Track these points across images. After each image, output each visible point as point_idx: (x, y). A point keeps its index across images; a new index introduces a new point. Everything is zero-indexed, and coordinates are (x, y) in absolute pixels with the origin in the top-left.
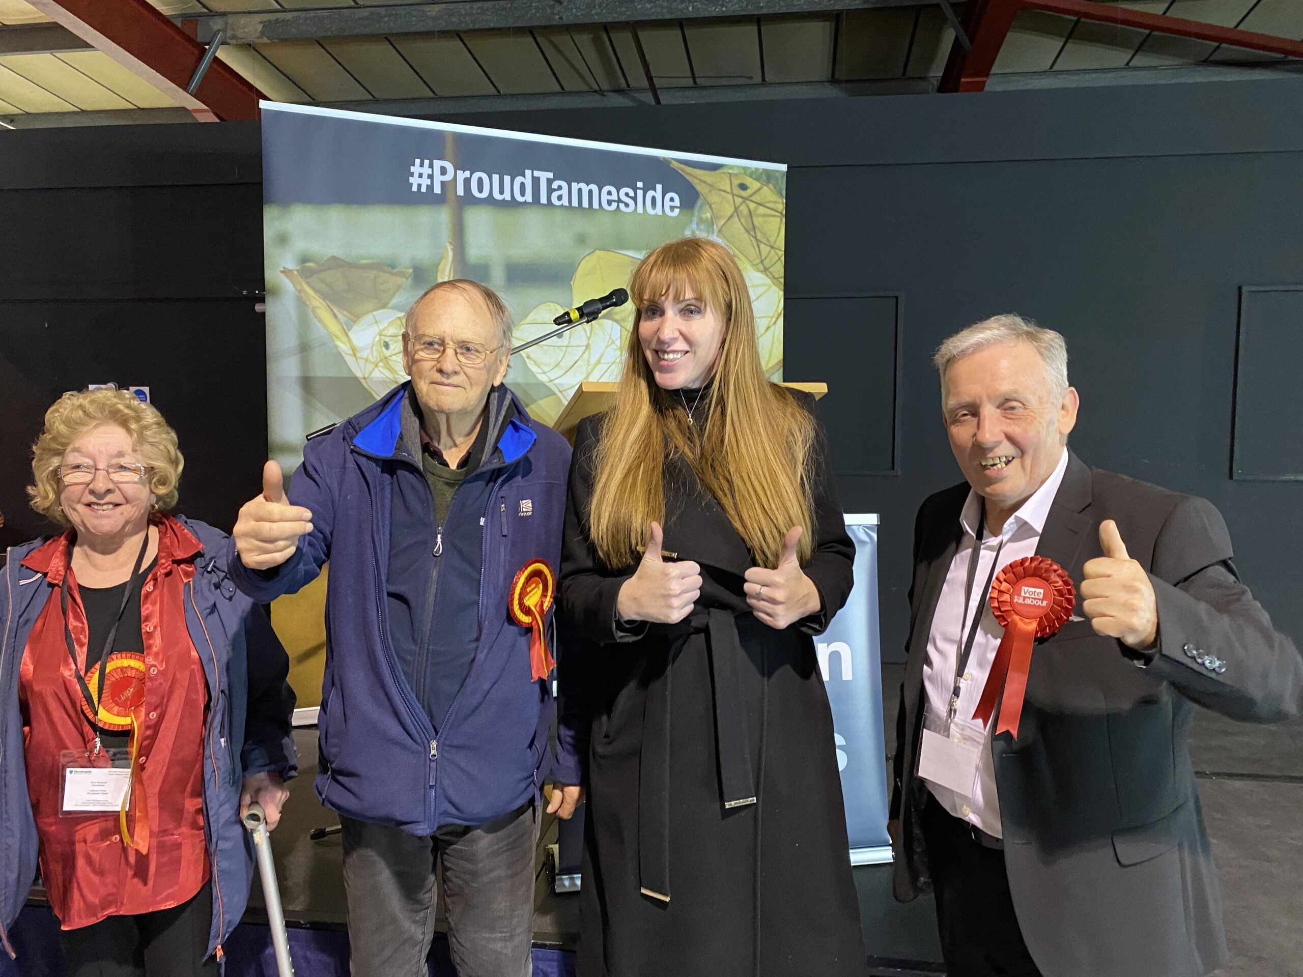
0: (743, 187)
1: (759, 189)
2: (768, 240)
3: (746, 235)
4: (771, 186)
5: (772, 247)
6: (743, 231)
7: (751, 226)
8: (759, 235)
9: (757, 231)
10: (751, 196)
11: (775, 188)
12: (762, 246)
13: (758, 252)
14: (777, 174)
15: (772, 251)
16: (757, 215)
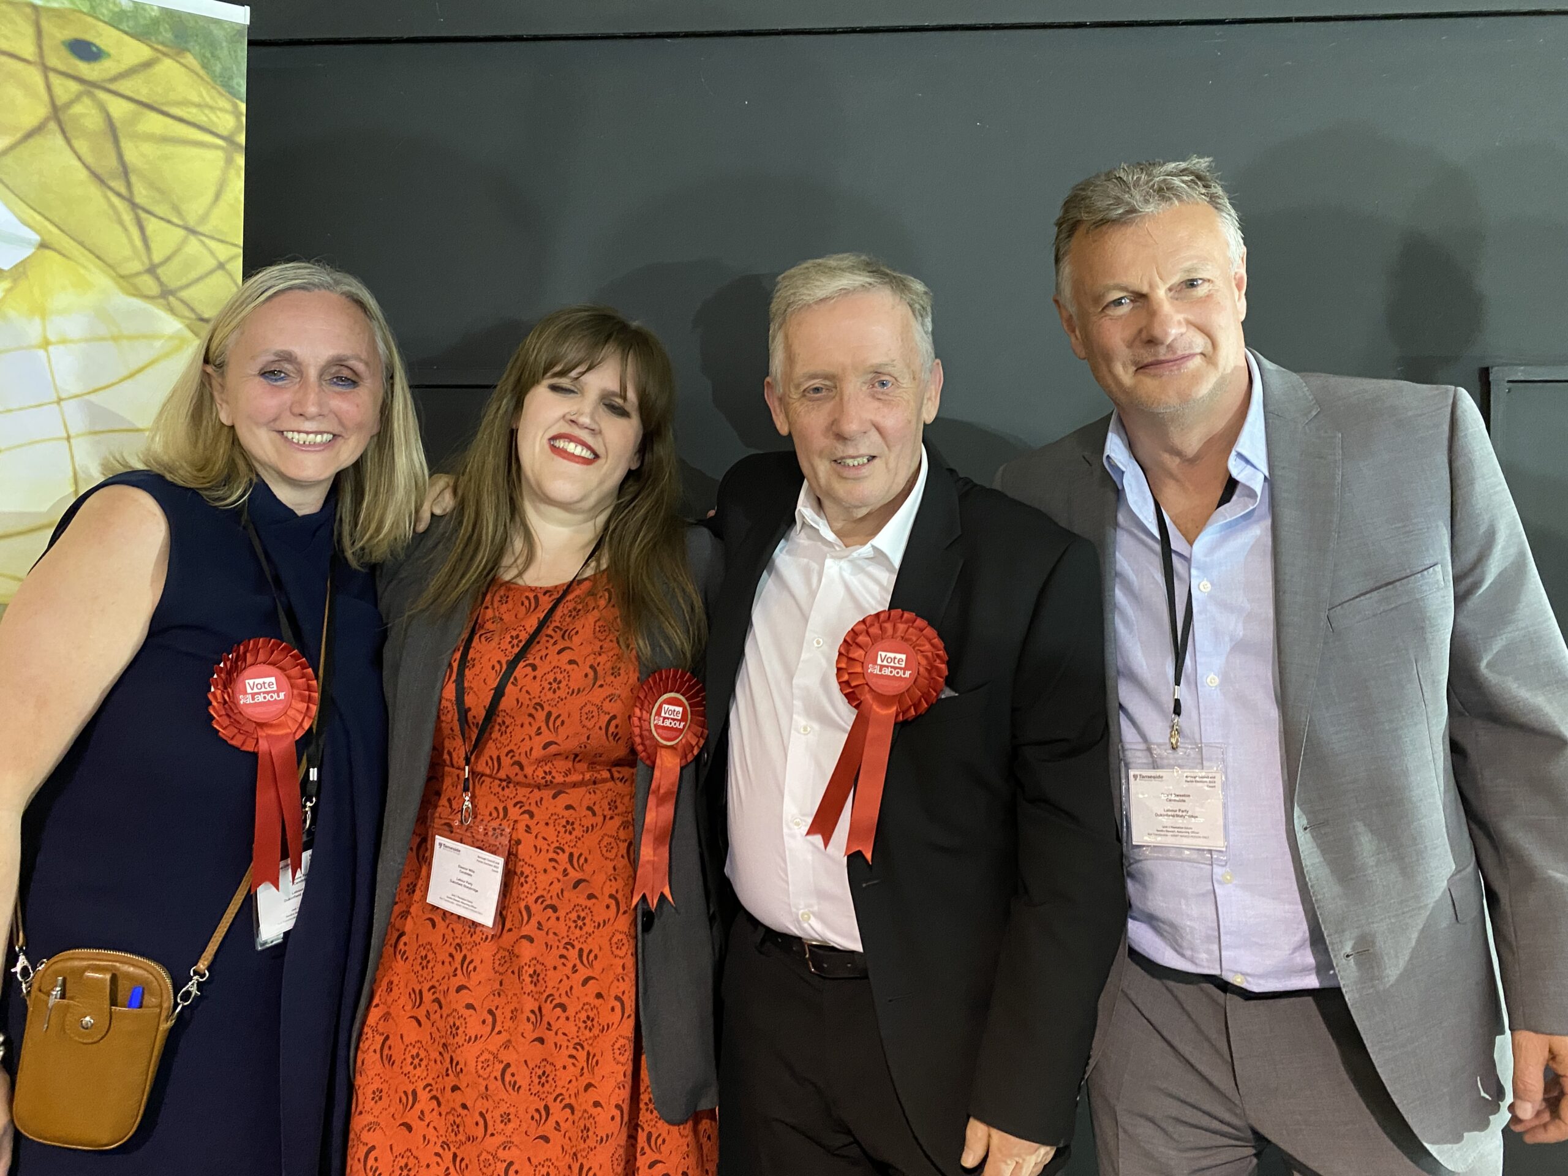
0: (84, 50)
1: (147, 65)
2: (176, 209)
3: (94, 191)
4: (190, 59)
5: (192, 231)
6: (83, 174)
7: (114, 162)
8: (142, 195)
9: (133, 179)
10: (114, 79)
11: (204, 66)
12: (153, 226)
13: (138, 243)
14: (217, 32)
15: (193, 240)
16: (136, 137)
